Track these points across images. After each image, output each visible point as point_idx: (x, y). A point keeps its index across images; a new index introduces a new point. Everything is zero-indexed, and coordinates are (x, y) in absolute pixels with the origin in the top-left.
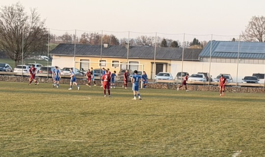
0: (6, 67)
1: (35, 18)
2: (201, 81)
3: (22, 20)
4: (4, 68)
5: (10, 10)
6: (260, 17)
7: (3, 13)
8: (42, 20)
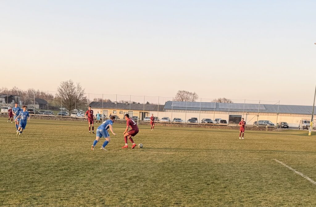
0: (66, 113)
1: (79, 88)
2: (167, 121)
3: (72, 89)
4: (66, 114)
5: (66, 84)
6: (182, 91)
7: (62, 85)
8: (83, 89)
